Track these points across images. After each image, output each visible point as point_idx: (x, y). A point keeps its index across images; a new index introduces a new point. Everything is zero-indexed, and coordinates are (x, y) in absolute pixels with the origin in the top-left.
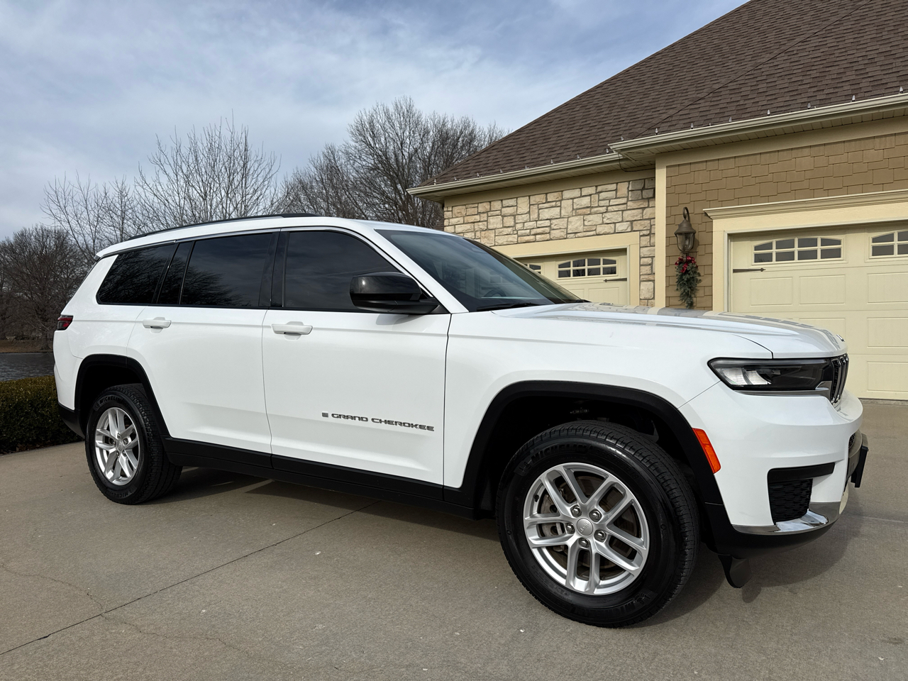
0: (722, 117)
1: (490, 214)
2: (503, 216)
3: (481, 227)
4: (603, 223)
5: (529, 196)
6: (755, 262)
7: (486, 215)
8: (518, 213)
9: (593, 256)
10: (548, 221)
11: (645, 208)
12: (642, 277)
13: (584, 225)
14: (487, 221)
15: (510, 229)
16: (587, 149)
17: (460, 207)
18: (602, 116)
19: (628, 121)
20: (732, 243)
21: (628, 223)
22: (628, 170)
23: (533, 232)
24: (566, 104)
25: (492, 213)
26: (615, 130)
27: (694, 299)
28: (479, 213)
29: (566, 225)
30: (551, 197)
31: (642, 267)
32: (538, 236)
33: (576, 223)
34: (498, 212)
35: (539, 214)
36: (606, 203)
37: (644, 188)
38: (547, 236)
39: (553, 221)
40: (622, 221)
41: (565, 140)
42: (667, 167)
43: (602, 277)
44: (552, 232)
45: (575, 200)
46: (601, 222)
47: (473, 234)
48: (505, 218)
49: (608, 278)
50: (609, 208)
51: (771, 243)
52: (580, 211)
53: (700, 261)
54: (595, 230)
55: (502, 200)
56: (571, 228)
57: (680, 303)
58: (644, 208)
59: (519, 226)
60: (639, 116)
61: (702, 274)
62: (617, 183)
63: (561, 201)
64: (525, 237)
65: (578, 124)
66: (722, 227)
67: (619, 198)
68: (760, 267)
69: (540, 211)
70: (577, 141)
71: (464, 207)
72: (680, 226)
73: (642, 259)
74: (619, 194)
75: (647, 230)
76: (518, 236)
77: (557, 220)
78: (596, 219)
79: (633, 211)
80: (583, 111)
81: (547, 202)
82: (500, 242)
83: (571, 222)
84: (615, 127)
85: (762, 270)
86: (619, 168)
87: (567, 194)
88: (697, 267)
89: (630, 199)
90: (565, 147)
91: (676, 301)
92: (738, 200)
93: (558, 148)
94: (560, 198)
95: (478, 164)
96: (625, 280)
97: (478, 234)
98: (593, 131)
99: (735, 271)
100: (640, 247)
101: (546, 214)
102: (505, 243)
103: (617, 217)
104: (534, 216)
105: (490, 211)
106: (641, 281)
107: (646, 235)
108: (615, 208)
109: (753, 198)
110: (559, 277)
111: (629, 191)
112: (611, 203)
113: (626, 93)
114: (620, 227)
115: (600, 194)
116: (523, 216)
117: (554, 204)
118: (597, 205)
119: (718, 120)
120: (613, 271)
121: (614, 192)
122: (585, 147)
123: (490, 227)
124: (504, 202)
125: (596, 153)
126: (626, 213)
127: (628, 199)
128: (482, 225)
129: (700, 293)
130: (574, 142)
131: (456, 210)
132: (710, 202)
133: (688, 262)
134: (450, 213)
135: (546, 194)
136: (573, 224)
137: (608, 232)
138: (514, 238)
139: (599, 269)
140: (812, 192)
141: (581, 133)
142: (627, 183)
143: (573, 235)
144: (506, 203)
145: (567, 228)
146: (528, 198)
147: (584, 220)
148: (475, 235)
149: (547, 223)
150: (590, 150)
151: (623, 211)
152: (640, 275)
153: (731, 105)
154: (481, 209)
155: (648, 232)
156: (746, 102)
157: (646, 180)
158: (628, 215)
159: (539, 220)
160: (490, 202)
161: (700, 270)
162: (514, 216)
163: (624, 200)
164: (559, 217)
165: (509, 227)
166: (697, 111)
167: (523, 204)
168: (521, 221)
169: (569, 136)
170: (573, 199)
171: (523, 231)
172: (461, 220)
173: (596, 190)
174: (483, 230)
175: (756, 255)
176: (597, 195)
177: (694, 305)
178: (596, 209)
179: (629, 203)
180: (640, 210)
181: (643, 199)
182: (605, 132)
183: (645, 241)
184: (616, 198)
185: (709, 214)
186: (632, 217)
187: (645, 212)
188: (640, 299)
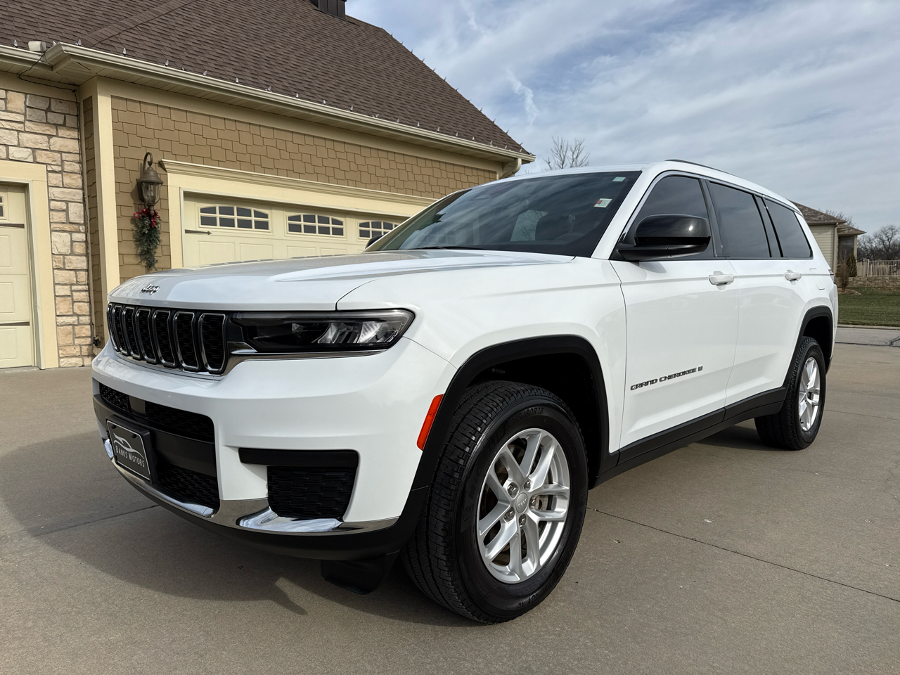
6: (202, 224)
11: (52, 136)
12: (53, 226)
20: (185, 202)
21: (30, 150)
22: (21, 77)
31: (52, 213)
37: (48, 110)
40: (18, 146)
42: (112, 97)
51: (215, 208)
57: (136, 262)
58: (50, 136)
62: (7, 90)
66: (177, 183)
67: (11, 112)
68: (206, 230)
72: (145, 173)
73: (52, 203)
74: (10, 106)
75: (57, 165)
79: (34, 135)
85: (209, 233)
89: (28, 118)
92: (192, 158)
96: (20, 225)
99: (187, 232)
100: (48, 186)
103: (11, 138)
106: (52, 231)
107: (56, 172)
108: (7, 125)
109: (205, 159)
111: (26, 107)
114: (15, 153)
121: (3, 101)
126: (24, 136)
127: (25, 117)
132: (167, 153)
140: (253, 167)
142: (22, 96)
151: (18, 131)
152: (51, 223)
155: (58, 169)
157: (52, 100)
158: (27, 139)
163: (21, 118)
175: (202, 217)
179: (27, 123)
180: (46, 138)
181: (47, 123)
183: (55, 179)
184: (6, 111)
185: (166, 166)
186: (34, 143)
187: (53, 140)
188: (53, 254)
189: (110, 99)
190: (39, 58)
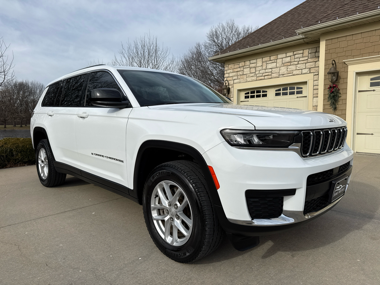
0: (354, 12)
1: (244, 67)
2: (250, 68)
3: (240, 73)
4: (296, 70)
5: (262, 58)
6: (370, 87)
7: (243, 68)
8: (257, 66)
9: (292, 86)
10: (271, 69)
11: (316, 61)
13: (287, 71)
14: (243, 71)
15: (253, 74)
16: (289, 34)
17: (232, 65)
18: (300, 18)
19: (311, 19)
20: (358, 77)
21: (308, 69)
22: (308, 43)
23: (264, 75)
24: (285, 14)
25: (245, 67)
26: (304, 24)
27: (337, 106)
28: (240, 67)
29: (279, 71)
30: (272, 58)
31: (314, 90)
32: (266, 77)
33: (283, 70)
34: (248, 66)
35: (266, 66)
36: (298, 60)
37: (316, 52)
38: (270, 77)
39: (273, 69)
40: (305, 68)
41: (280, 31)
42: (326, 40)
43: (296, 95)
44: (272, 74)
45: (283, 59)
46: (295, 69)
47: (237, 77)
48: (251, 69)
49: (298, 96)
50: (299, 62)
52: (285, 64)
53: (340, 86)
54: (292, 73)
55: (250, 61)
56: (281, 72)
57: (330, 107)
59: (257, 72)
60: (317, 16)
61: (342, 93)
62: (303, 50)
63: (277, 59)
64: (260, 77)
65: (288, 23)
66: (353, 69)
67: (304, 57)
69: (267, 65)
70: (285, 31)
71: (233, 65)
72: (330, 69)
73: (314, 87)
74: (304, 55)
75: (317, 72)
76: (257, 77)
77: (275, 69)
78: (293, 67)
79: (310, 63)
80: (291, 16)
81: (270, 60)
82: (249, 80)
83: (281, 69)
84: (304, 23)
85: (374, 90)
86: (303, 42)
87: (280, 56)
88: (339, 90)
89: (309, 57)
90: (280, 34)
91: (328, 107)
92: (362, 55)
93: (276, 35)
94: (276, 58)
95: (240, 44)
96: (306, 97)
97: (239, 77)
98: (294, 25)
99: (359, 91)
100: (314, 81)
101: (270, 66)
102: (251, 81)
103: (303, 66)
104: (264, 67)
105: (245, 66)
106: (313, 97)
107: (317, 75)
108: (302, 62)
109: (369, 54)
110: (276, 95)
111: (309, 53)
112: (300, 60)
113: (314, 5)
114: (304, 71)
115: (295, 56)
116: (259, 67)
117: (273, 61)
118: (293, 61)
119: (352, 14)
120: (301, 92)
121: (302, 54)
122: (288, 33)
123: (244, 73)
124: (251, 61)
125: (293, 35)
126: (307, 64)
127: (308, 57)
128: (241, 73)
129: (340, 103)
130: (284, 31)
131: (230, 66)
132: (347, 57)
133: (334, 87)
134: (227, 68)
135: (270, 57)
136: (282, 70)
137: (298, 74)
138: (255, 78)
139: (294, 91)
141: (288, 27)
142: (308, 50)
143: (282, 75)
144: (252, 62)
145: (279, 72)
146: (262, 59)
147: (287, 68)
148: (238, 78)
149: (270, 70)
150: (290, 34)
151: (306, 63)
152: (313, 94)
153: (361, 6)
154: (240, 65)
156: (369, 3)
157: (317, 48)
158: (308, 65)
159: (266, 69)
160: (245, 62)
161: (341, 91)
162: (255, 68)
163: (306, 58)
164: (276, 67)
165: (253, 73)
166: (342, 10)
167: (259, 62)
168: (258, 70)
169: (282, 29)
170: (282, 58)
171: (259, 75)
172: (232, 71)
173: (293, 53)
174: (241, 75)
175: (371, 83)
176: (294, 56)
177: (337, 108)
178: (293, 63)
179: (309, 59)
180: (314, 63)
181: (316, 57)
182: (299, 25)
183: (316, 77)
184: (303, 57)
185: (346, 63)
186: (310, 66)
187: (316, 63)
188: (313, 106)
189: (325, 41)
190: (302, 36)
